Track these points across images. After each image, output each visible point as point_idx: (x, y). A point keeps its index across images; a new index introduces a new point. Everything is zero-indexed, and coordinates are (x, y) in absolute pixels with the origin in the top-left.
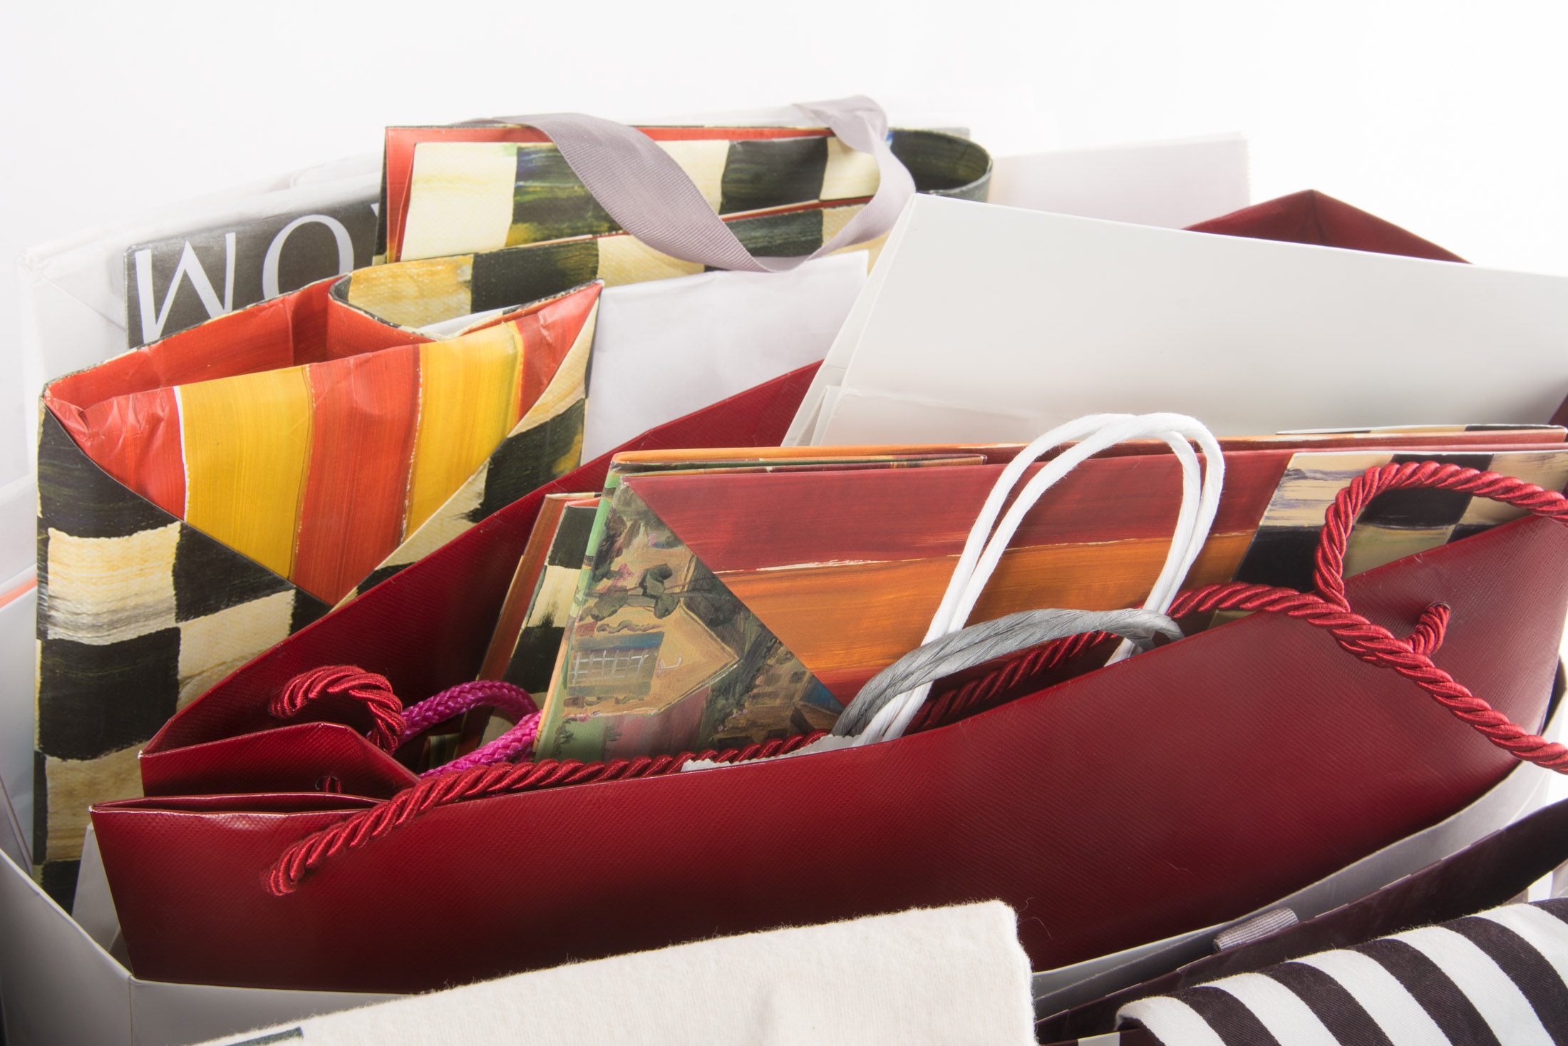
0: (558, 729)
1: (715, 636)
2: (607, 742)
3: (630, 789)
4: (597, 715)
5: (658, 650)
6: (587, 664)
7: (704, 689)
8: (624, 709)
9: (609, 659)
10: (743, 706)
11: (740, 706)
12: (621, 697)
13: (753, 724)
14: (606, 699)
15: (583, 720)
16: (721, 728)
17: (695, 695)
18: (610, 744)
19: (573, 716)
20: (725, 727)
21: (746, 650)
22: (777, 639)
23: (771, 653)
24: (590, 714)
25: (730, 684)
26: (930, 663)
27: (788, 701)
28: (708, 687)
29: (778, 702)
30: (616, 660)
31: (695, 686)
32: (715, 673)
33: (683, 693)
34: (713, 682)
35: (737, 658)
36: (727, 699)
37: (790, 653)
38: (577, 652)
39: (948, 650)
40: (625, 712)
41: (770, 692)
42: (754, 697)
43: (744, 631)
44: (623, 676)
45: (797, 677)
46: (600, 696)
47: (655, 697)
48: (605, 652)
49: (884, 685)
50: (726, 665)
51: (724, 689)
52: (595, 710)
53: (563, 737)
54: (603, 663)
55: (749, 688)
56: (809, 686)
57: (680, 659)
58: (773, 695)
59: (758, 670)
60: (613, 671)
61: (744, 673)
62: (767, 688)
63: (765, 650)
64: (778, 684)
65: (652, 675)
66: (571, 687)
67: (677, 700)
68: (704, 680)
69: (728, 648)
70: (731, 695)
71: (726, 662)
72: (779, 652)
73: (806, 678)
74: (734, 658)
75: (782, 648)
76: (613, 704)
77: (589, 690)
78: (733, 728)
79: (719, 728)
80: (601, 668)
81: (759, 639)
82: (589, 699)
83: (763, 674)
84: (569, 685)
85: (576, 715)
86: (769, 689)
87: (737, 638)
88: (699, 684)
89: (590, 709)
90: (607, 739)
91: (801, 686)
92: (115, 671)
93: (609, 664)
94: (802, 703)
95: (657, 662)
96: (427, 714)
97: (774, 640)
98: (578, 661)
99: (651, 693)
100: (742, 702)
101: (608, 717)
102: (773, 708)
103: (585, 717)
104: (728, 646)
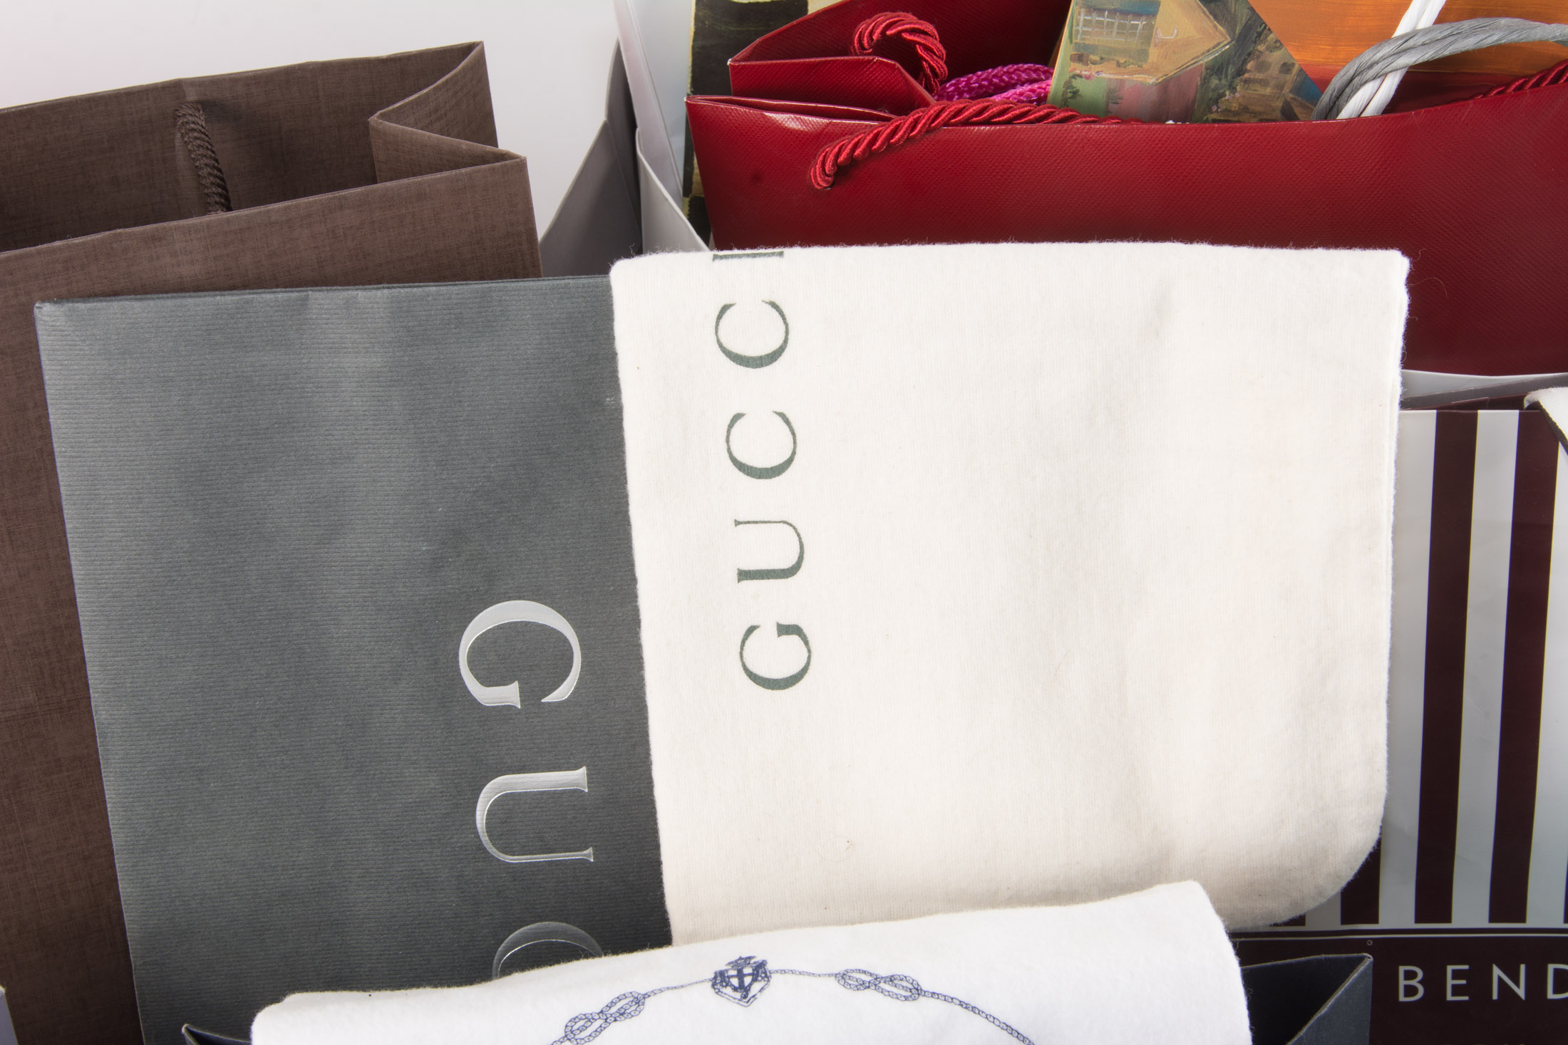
0: (1065, 83)
1: (1207, 13)
2: (1110, 104)
3: (1110, 133)
4: (1100, 76)
5: (1155, 19)
6: (1090, 21)
7: (1198, 66)
8: (1124, 74)
9: (1110, 20)
10: (1235, 89)
11: (1233, 89)
12: (1122, 61)
13: (1245, 109)
14: (1108, 60)
15: (1088, 78)
16: (1214, 108)
17: (1190, 70)
18: (1113, 107)
19: (1078, 72)
20: (1218, 108)
21: (1237, 32)
22: (1266, 26)
23: (1261, 38)
24: (1093, 73)
25: (1222, 64)
26: (1394, 55)
27: (1278, 91)
28: (1202, 65)
29: (1268, 91)
30: (1116, 22)
31: (1189, 62)
32: (1209, 51)
33: (1179, 66)
34: (1206, 60)
35: (1229, 40)
36: (1220, 79)
37: (1279, 41)
38: (1081, 8)
39: (1410, 43)
40: (1126, 76)
41: (1261, 80)
42: (1246, 81)
43: (1235, 12)
44: (1123, 40)
45: (1286, 68)
46: (1103, 56)
47: (1152, 66)
48: (1106, 13)
49: (1352, 72)
50: (1218, 44)
51: (1217, 68)
52: (1099, 70)
53: (1070, 92)
54: (1105, 24)
55: (1240, 72)
56: (1298, 79)
57: (1176, 31)
58: (1264, 83)
59: (1249, 54)
60: (1114, 33)
61: (1235, 55)
62: (1258, 74)
63: (1255, 35)
64: (1269, 72)
65: (1150, 43)
66: (1076, 43)
67: (1174, 72)
68: (1198, 57)
69: (1220, 27)
70: (1224, 75)
71: (1218, 41)
72: (1268, 39)
73: (1295, 70)
74: (1226, 38)
75: (1271, 36)
76: (1115, 66)
77: (1093, 49)
78: (1226, 110)
79: (1213, 108)
80: (1103, 28)
81: (1249, 22)
82: (1093, 57)
83: (1254, 59)
84: (1074, 41)
85: (1081, 72)
86: (1260, 76)
87: (1229, 19)
88: (1193, 59)
89: (1095, 68)
90: (1110, 101)
91: (1291, 77)
92: (751, 29)
93: (1110, 25)
94: (1291, 96)
95: (1155, 30)
96: (983, 83)
97: (1263, 26)
98: (1082, 18)
99: (1149, 61)
100: (1234, 85)
101: (1110, 79)
102: (1264, 96)
103: (1090, 76)
104: (1220, 25)
